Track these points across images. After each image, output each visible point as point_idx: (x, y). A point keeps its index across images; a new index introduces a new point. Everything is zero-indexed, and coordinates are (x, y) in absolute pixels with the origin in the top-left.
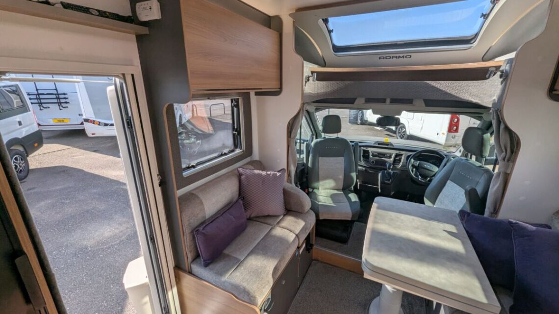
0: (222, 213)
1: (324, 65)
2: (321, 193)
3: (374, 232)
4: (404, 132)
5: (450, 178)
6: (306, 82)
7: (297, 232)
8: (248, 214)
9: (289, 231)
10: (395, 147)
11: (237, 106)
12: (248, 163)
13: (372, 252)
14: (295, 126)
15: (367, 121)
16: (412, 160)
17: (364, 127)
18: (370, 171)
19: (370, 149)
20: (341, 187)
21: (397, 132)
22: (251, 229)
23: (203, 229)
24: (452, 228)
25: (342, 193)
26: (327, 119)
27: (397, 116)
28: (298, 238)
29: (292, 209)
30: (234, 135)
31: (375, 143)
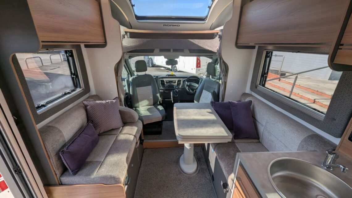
0: (78, 135)
1: (131, 28)
2: (141, 109)
3: (179, 121)
4: (176, 69)
5: (204, 89)
6: (123, 38)
7: (134, 134)
8: (98, 132)
9: (129, 135)
10: (177, 77)
11: (72, 56)
12: (89, 97)
13: (181, 130)
14: (120, 69)
15: (155, 65)
16: (186, 82)
17: (154, 68)
18: (166, 92)
19: (165, 80)
20: (152, 103)
21: (173, 70)
22: (102, 141)
23: (67, 149)
24: (210, 110)
25: (153, 107)
26: (138, 63)
27: (176, 59)
28: (136, 137)
29: (126, 121)
30: (73, 78)
31: (166, 76)
